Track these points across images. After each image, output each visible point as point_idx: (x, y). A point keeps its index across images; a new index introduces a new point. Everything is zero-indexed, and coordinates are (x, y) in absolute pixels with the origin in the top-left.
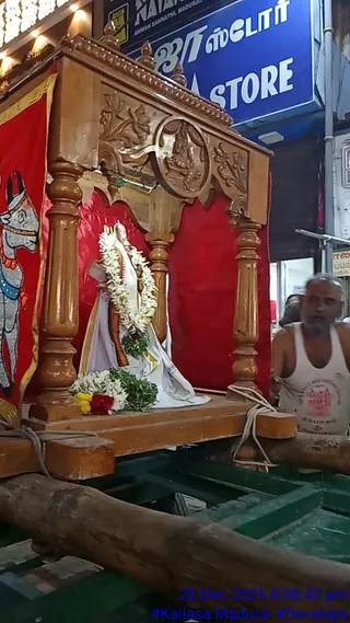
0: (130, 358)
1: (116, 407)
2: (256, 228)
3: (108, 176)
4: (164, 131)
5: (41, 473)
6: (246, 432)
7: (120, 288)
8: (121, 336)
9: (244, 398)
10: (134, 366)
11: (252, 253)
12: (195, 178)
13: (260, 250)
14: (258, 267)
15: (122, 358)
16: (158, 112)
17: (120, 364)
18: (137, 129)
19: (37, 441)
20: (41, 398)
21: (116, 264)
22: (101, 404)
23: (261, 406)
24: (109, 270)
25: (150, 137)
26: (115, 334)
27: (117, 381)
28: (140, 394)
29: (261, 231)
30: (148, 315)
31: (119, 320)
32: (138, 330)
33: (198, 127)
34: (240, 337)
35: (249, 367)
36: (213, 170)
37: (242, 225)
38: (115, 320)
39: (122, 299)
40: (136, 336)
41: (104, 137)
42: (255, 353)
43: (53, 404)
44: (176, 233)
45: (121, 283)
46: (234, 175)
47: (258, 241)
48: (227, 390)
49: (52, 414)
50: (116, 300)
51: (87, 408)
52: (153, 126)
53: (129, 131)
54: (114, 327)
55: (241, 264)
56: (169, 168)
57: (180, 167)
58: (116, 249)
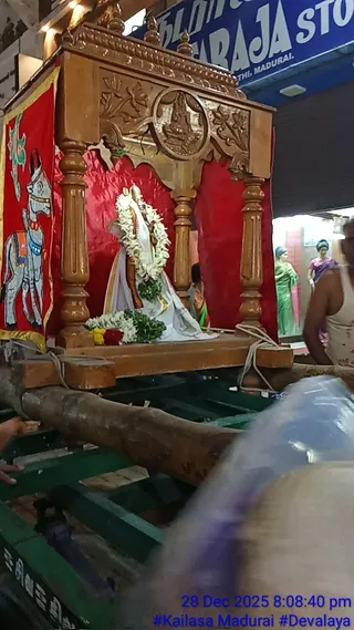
0: (145, 301)
1: (125, 339)
2: (261, 182)
3: (110, 148)
4: (162, 102)
5: (62, 386)
6: (248, 363)
7: (134, 243)
8: (137, 284)
9: (248, 335)
10: (147, 308)
11: (256, 206)
12: (193, 142)
13: (263, 202)
14: (263, 218)
15: (137, 301)
16: (155, 86)
17: (136, 306)
18: (135, 104)
19: (57, 362)
20: (63, 332)
21: (130, 222)
22: (113, 337)
23: (264, 341)
24: (124, 227)
25: (148, 110)
26: (132, 282)
27: (131, 320)
28: (148, 330)
29: (265, 185)
30: (161, 265)
31: (135, 270)
32: (150, 278)
33: (195, 94)
34: (245, 282)
35: (253, 308)
36: (212, 132)
37: (246, 180)
38: (132, 270)
39: (135, 252)
40: (149, 282)
41: (104, 115)
42: (259, 295)
43: (72, 336)
44: (198, 190)
45: (135, 238)
46: (235, 135)
47: (262, 194)
48: (234, 328)
49: (69, 342)
50: (131, 253)
51: (101, 340)
52: (150, 99)
53: (127, 107)
54: (131, 275)
55: (246, 216)
56: (167, 136)
57: (178, 133)
58: (131, 209)
